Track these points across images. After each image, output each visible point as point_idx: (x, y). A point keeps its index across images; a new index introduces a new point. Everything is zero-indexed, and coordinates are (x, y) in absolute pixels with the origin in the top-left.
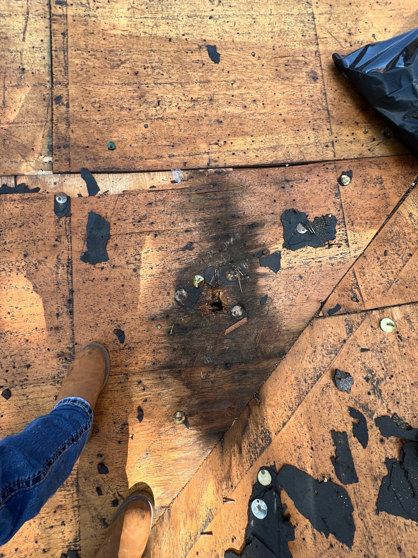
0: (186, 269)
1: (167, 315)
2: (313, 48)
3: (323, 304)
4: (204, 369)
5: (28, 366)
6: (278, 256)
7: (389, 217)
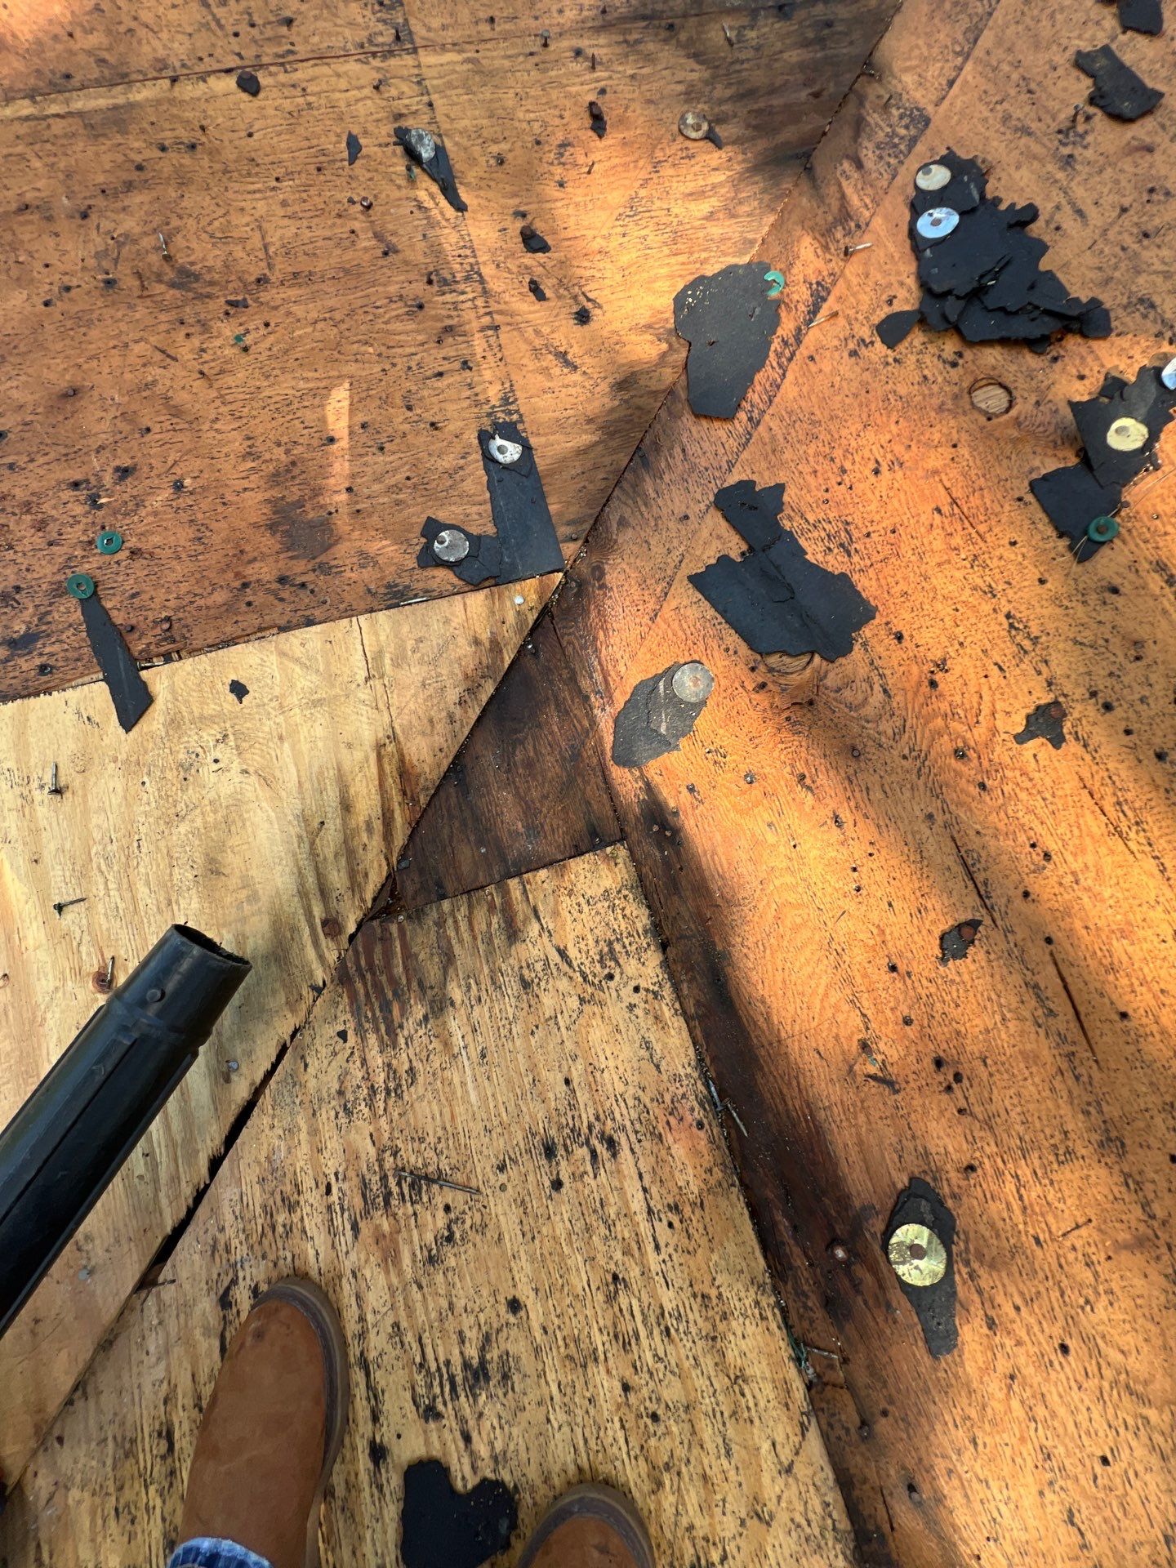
4: (727, 22)
5: (289, 22)
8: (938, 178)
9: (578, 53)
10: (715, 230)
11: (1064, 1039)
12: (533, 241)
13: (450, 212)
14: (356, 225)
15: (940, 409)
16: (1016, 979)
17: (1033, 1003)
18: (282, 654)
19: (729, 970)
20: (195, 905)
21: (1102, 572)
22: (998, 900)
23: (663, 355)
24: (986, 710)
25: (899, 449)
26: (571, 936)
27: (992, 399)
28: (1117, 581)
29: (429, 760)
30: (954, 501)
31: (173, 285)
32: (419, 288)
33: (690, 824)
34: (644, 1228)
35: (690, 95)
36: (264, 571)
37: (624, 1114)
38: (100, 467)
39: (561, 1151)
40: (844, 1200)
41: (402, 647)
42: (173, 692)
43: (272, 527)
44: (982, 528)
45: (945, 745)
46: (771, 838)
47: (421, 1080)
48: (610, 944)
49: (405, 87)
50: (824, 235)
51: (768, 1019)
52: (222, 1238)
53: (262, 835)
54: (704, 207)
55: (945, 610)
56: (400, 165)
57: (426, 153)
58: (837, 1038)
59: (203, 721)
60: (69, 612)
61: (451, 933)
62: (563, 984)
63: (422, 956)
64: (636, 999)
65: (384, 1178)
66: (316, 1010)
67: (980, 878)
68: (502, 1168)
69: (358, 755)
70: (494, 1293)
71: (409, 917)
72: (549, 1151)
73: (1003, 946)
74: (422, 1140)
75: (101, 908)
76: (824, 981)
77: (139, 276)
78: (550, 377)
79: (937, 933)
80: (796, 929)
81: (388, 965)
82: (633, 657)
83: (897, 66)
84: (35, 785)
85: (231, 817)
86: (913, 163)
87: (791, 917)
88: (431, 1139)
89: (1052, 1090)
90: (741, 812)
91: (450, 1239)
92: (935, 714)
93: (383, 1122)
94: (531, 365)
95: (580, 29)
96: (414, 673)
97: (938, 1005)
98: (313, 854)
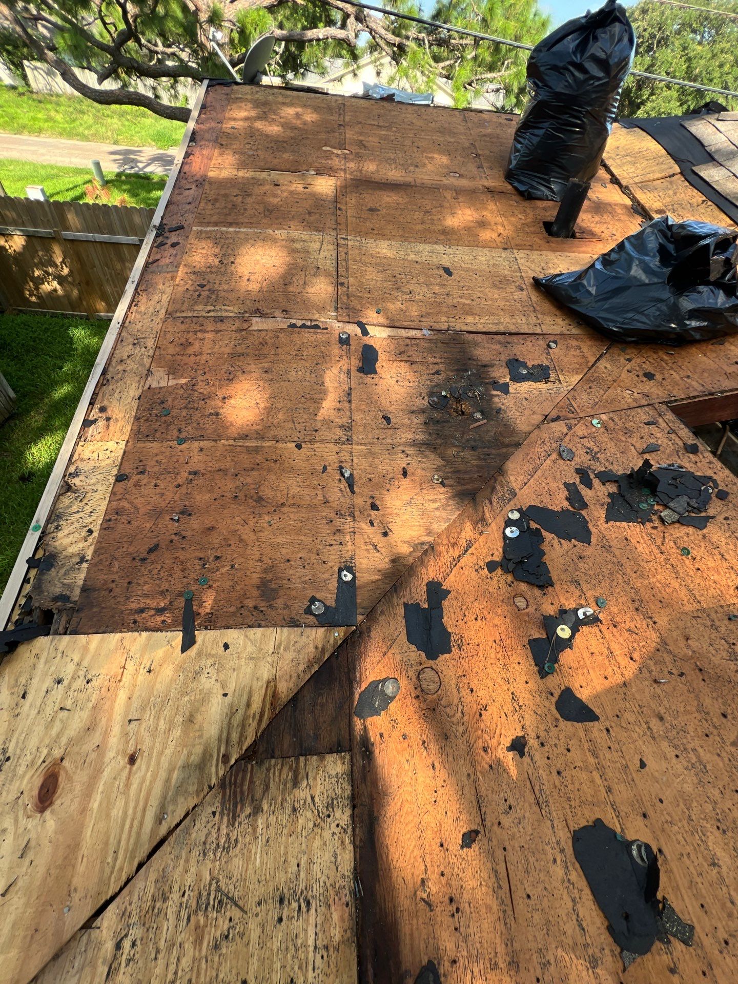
0: (436, 386)
1: (423, 411)
2: (519, 274)
3: (546, 416)
4: (454, 449)
5: (316, 431)
6: (506, 385)
7: (590, 369)
8: (515, 516)
9: (403, 451)
10: (437, 513)
11: (503, 902)
12: (374, 507)
13: (350, 493)
14: (318, 492)
15: (502, 601)
16: (489, 865)
17: (494, 880)
18: (246, 636)
19: (377, 826)
20: (178, 734)
21: (548, 685)
22: (488, 824)
23: (411, 553)
24: (498, 733)
25: (486, 613)
26: (318, 791)
27: (521, 602)
28: (553, 691)
29: (285, 692)
30: (501, 640)
31: (255, 501)
32: (332, 515)
33: (377, 751)
34: (311, 955)
35: (438, 469)
36: (250, 603)
37: (318, 889)
38: (211, 554)
39: (286, 902)
40: (398, 964)
41: (289, 643)
42: (204, 641)
43: (258, 587)
44: (509, 653)
45: (480, 744)
46: (407, 767)
47: (239, 846)
48: (333, 799)
49: (345, 454)
50: (475, 524)
51: (387, 856)
52: (129, 909)
53: (213, 709)
54: (435, 505)
55: (490, 684)
56: (338, 477)
57: (347, 475)
58: (413, 874)
59: (209, 656)
60: (181, 603)
61: (271, 776)
62: (309, 814)
63: (257, 783)
64: (336, 830)
65: (209, 894)
66: (207, 798)
67: (483, 810)
68: (259, 904)
69: (260, 684)
70: (238, 974)
71: (257, 763)
72: (281, 901)
73: (487, 846)
74: (230, 878)
75: (144, 726)
76: (413, 843)
77: (246, 496)
78: (369, 553)
79: (462, 833)
80: (407, 813)
81: (242, 785)
82: (373, 669)
83: (509, 472)
84: (142, 666)
85: (205, 699)
86: (509, 507)
87: (407, 807)
88: (234, 879)
89: (495, 928)
90: (399, 752)
91: (227, 937)
92: (479, 728)
93: (217, 863)
94: (364, 547)
95: (406, 444)
96: (290, 655)
97: (456, 870)
98: (229, 723)
